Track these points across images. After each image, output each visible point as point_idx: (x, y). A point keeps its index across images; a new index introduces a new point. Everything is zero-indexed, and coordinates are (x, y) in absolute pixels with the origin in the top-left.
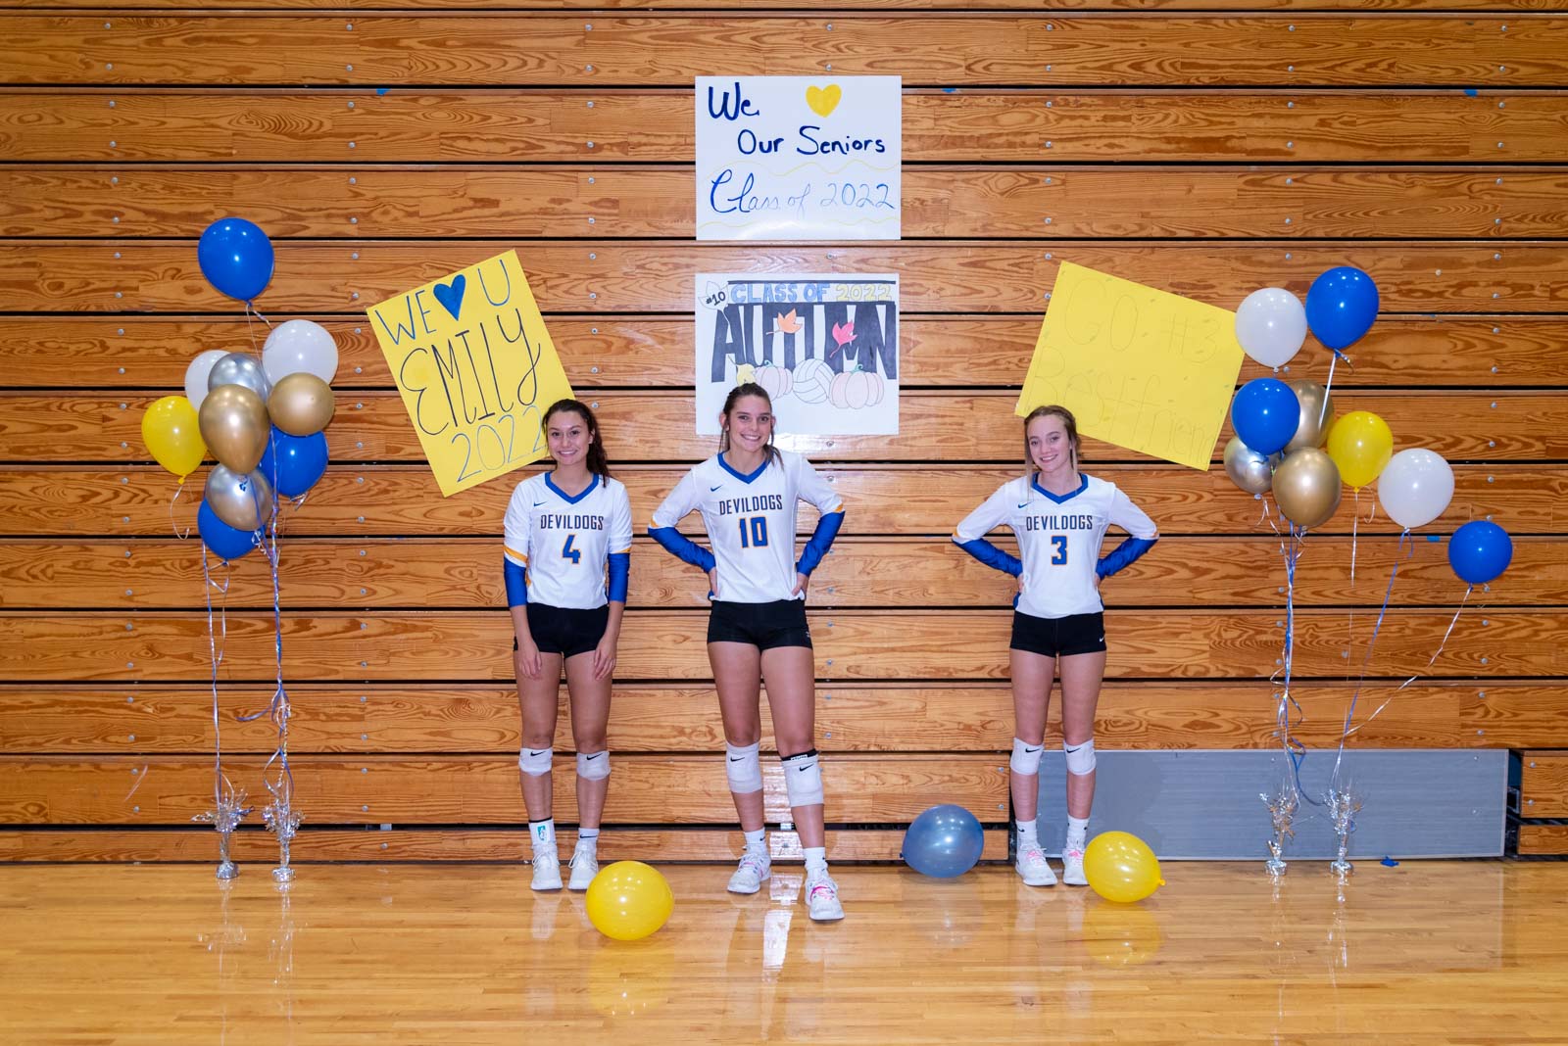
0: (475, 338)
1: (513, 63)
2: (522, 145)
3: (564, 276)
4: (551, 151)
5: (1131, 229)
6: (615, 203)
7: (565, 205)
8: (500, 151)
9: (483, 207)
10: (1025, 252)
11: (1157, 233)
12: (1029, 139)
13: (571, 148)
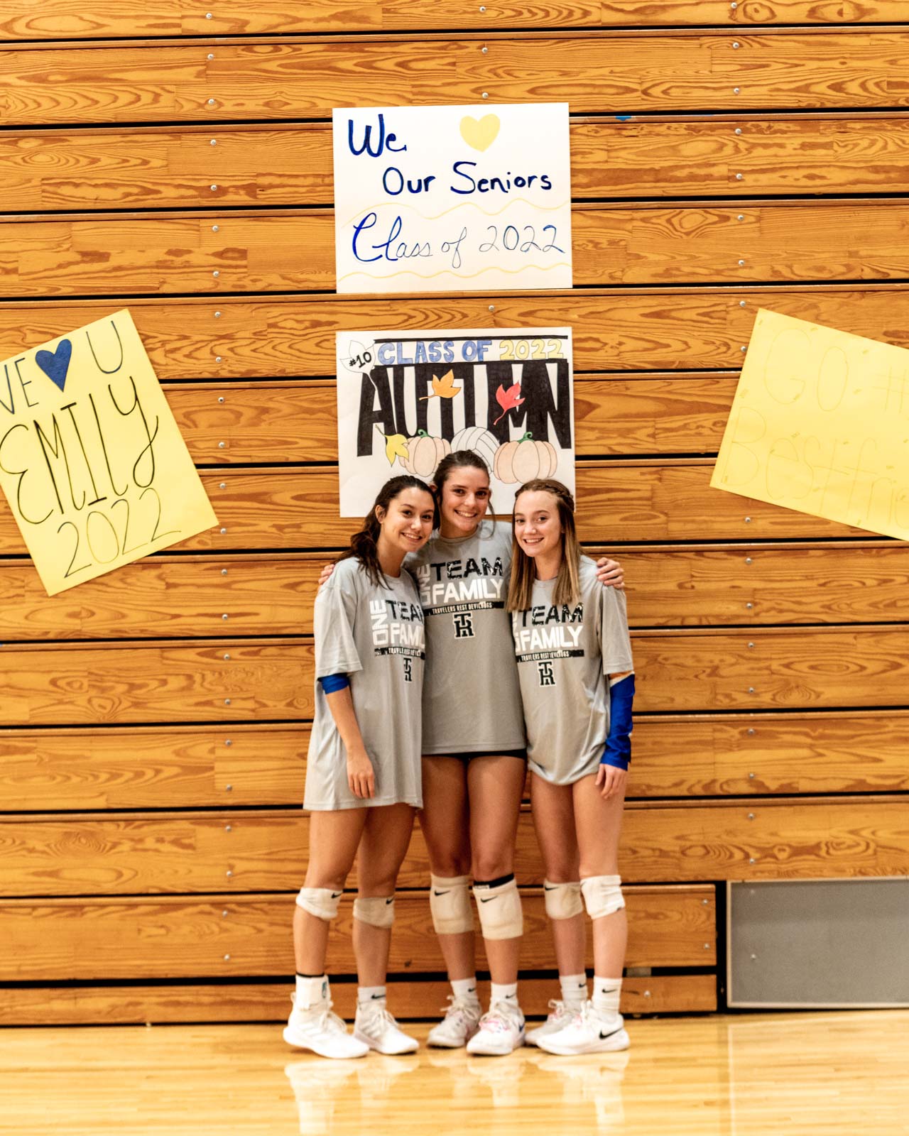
0: (83, 412)
1: (124, 98)
2: (135, 190)
3: (185, 338)
4: (169, 195)
5: (838, 271)
6: (243, 253)
7: (186, 257)
8: (112, 197)
9: (92, 261)
10: (715, 299)
11: (868, 275)
12: (715, 171)
13: (191, 192)
